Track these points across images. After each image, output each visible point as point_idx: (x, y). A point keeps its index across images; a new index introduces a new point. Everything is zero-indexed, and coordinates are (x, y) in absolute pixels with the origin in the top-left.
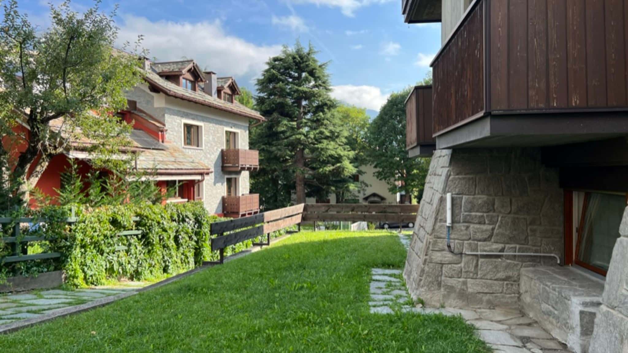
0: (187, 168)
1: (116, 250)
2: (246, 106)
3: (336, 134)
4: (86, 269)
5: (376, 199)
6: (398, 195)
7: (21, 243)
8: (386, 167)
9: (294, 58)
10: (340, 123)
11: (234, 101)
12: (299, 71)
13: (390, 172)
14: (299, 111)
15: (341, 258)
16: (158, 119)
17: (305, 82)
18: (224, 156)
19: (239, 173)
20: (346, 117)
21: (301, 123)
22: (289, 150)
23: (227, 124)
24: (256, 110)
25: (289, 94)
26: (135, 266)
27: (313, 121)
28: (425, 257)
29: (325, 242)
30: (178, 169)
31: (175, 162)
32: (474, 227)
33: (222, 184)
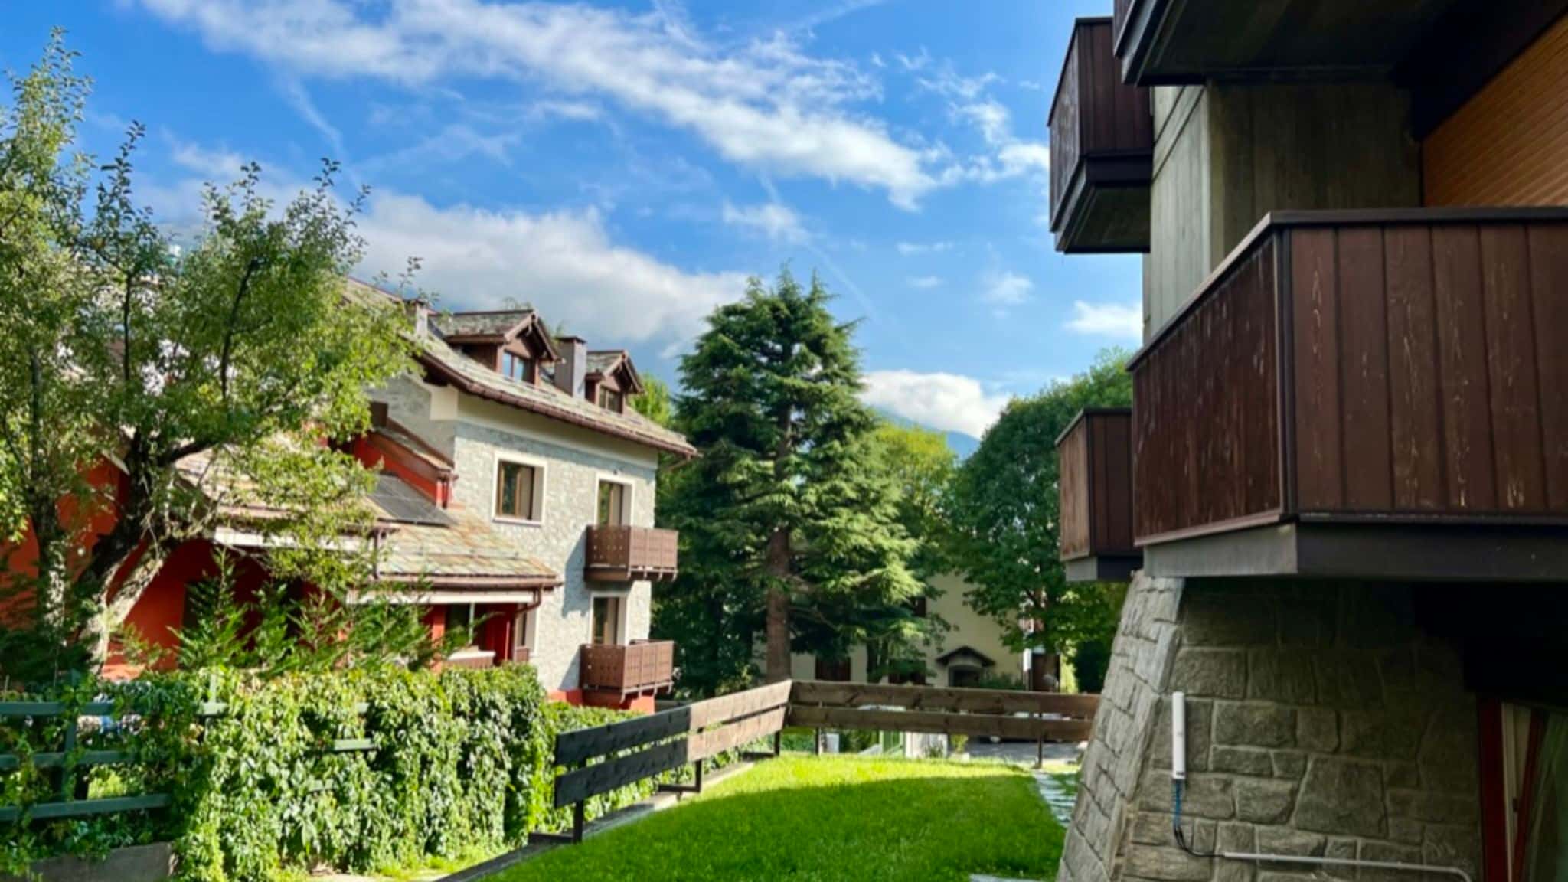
0: (499, 572)
1: (311, 789)
2: (653, 419)
3: (872, 495)
4: (231, 839)
5: (970, 662)
6: (1027, 655)
7: (77, 769)
8: (996, 581)
9: (775, 309)
10: (883, 467)
11: (626, 408)
12: (786, 340)
13: (1006, 596)
14: (782, 436)
15: (889, 841)
16: (439, 448)
17: (800, 366)
18: (592, 541)
19: (626, 586)
20: (897, 452)
21: (787, 464)
22: (754, 532)
23: (604, 465)
24: (675, 429)
25: (760, 394)
26: (355, 833)
27: (815, 461)
28: (1115, 861)
29: (844, 791)
30: (478, 576)
31: (471, 557)
32: (1242, 785)
33: (583, 614)
